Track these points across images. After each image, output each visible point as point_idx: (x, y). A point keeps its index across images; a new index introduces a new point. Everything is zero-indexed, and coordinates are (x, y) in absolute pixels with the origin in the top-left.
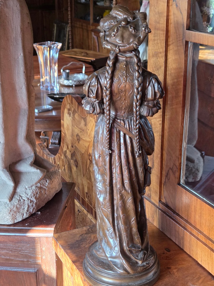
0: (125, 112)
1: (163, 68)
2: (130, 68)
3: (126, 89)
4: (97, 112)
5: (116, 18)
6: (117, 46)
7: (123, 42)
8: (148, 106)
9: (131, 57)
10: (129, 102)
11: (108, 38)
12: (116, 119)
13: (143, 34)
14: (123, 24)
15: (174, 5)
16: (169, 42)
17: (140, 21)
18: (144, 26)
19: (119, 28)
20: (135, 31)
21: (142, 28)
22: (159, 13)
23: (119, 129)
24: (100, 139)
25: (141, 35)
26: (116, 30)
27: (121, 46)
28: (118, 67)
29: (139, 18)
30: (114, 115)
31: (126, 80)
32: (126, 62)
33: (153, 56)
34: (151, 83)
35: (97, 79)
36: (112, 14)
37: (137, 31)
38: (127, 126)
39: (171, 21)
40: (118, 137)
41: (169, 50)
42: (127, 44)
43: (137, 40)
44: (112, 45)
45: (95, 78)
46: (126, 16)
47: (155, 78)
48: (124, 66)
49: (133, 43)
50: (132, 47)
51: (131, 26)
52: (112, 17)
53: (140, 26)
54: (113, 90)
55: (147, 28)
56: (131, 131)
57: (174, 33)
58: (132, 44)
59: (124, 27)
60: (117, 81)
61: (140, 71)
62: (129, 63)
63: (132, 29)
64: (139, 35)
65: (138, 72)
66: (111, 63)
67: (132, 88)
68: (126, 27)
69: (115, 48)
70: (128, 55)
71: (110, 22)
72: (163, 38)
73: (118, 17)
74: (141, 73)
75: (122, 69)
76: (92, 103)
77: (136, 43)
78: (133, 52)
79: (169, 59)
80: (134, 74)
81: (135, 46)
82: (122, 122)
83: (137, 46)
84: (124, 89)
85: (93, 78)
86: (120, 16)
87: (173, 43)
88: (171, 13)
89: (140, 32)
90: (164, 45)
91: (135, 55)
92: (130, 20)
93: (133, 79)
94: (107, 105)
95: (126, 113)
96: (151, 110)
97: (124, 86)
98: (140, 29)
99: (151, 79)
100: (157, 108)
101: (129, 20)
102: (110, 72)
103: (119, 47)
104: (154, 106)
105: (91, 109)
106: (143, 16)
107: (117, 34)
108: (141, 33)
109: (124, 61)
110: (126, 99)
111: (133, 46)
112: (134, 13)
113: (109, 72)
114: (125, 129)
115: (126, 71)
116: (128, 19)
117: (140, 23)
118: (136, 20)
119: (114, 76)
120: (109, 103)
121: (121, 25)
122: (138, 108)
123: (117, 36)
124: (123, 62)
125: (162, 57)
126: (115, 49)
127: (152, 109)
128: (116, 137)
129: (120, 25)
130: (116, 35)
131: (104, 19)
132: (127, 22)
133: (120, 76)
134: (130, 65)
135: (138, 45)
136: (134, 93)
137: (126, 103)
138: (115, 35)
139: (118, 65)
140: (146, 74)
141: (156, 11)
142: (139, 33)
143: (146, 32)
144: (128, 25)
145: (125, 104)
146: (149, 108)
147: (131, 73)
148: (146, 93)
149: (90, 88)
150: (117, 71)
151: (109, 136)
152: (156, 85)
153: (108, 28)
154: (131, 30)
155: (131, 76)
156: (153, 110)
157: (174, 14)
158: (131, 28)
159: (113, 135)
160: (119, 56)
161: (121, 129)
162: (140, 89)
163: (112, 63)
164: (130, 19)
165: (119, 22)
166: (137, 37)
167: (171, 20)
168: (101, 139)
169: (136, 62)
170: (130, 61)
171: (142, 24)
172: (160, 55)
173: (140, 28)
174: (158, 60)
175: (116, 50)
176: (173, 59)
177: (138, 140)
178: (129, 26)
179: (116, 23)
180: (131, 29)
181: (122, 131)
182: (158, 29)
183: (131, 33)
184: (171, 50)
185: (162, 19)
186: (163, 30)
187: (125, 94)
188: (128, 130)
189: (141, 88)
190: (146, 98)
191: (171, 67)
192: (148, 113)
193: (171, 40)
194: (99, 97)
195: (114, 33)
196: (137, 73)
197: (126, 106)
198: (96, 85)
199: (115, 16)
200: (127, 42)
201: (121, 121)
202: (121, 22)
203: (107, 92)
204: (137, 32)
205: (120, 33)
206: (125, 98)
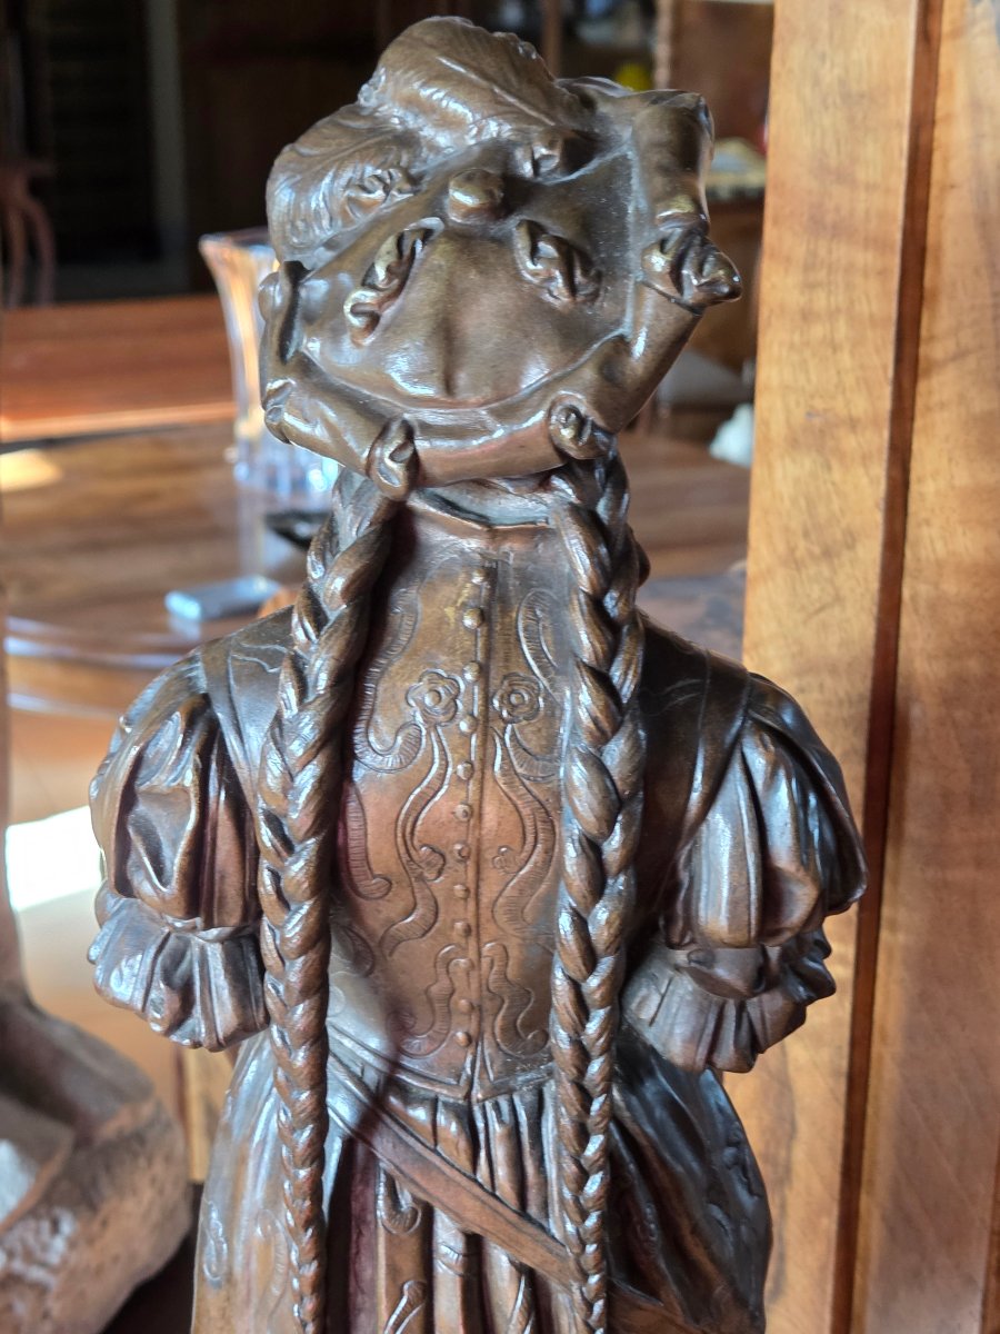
0: (480, 1033)
1: (871, 551)
2: (529, 639)
3: (479, 841)
4: (212, 1028)
5: (407, 140)
6: (395, 427)
7: (448, 385)
8: (706, 981)
9: (535, 532)
10: (514, 953)
11: (310, 345)
12: (393, 1100)
13: (657, 317)
14: (457, 205)
15: (976, 30)
16: (932, 338)
17: (635, 182)
18: (664, 229)
19: (419, 246)
20: (579, 278)
21: (646, 251)
22: (846, 96)
23: (422, 1196)
24: (247, 1264)
25: (636, 324)
26: (389, 270)
27: (429, 430)
28: (407, 623)
29: (630, 154)
30: (374, 1052)
31: (483, 761)
32: (491, 574)
33: (793, 443)
34: (735, 788)
35: (196, 739)
36: (373, 102)
37: (599, 277)
38: (502, 1172)
39: (954, 165)
40: (409, 1265)
41: (928, 409)
42: (492, 412)
43: (589, 374)
44: (349, 412)
45: (178, 719)
46: (507, 127)
47: (770, 730)
48: (469, 621)
49: (553, 405)
50: (542, 439)
51: (535, 232)
52: (372, 131)
53: (631, 227)
54: (352, 843)
55: (692, 254)
56: (533, 1210)
57: (977, 271)
58: (540, 415)
59: (464, 241)
60: (391, 761)
61: (616, 674)
62: (513, 583)
63: (551, 260)
64: (618, 323)
65: (601, 678)
66: (339, 584)
67: (541, 836)
68: (494, 240)
69: (372, 449)
70: (513, 506)
71: (348, 186)
72: (881, 301)
73: (428, 132)
74: (627, 690)
75: (440, 643)
76: (172, 942)
77: (583, 410)
78: (557, 482)
79: (920, 480)
80: (563, 696)
81: (567, 433)
82: (450, 1127)
83: (588, 431)
84: (465, 843)
85: (169, 716)
86: (448, 122)
87: (960, 355)
88: (953, 101)
89: (630, 289)
90: (885, 368)
91: (574, 510)
92: (536, 165)
93: (551, 742)
94: (287, 988)
95: (487, 1049)
96: (731, 1012)
97: (460, 808)
98: (633, 256)
99: (738, 739)
100: (787, 995)
101: (527, 169)
102: (321, 676)
103: (409, 435)
104: (763, 979)
105: (153, 995)
106: (664, 135)
107: (399, 301)
108: (638, 306)
109: (467, 564)
110: (489, 929)
111: (550, 439)
112: (588, 103)
113: (310, 680)
114: (478, 1191)
115: (483, 672)
116: (519, 154)
117: (636, 200)
118: (597, 171)
119: (365, 716)
120: (305, 970)
121: (444, 219)
122: (592, 1027)
123: (396, 327)
124: (462, 577)
125: (865, 459)
126: (370, 459)
127: (741, 1008)
128: (394, 1271)
129: (432, 222)
130: (388, 313)
131: (304, 150)
132: (499, 194)
133: (419, 719)
134: (531, 608)
135: (600, 423)
136: (562, 884)
137: (485, 962)
138: (374, 320)
139: (412, 605)
140: (682, 690)
141: (830, 75)
142: (620, 301)
143: (690, 295)
144: (512, 223)
145: (474, 966)
146: (716, 998)
147: (534, 693)
148: (684, 876)
149: (141, 808)
150: (393, 669)
151: (319, 1266)
152: (781, 803)
153: (329, 245)
154: (535, 274)
155: (534, 711)
156: (753, 1008)
157: (976, 106)
158: (534, 253)
159: (364, 1240)
160: (425, 516)
161: (436, 1192)
162: (614, 845)
163: (346, 591)
164: (537, 157)
165: (426, 189)
166: (596, 338)
167: (946, 160)
168: (254, 1266)
169: (585, 584)
170: (531, 568)
171: (653, 214)
172: (850, 442)
173: (626, 248)
174: (834, 484)
175: (375, 466)
176: (957, 482)
177: (598, 1306)
178: (519, 225)
179: (400, 197)
180: (530, 265)
181: (447, 1209)
182: (840, 230)
183: (534, 307)
184: (942, 406)
185: (870, 150)
186: (877, 243)
187: (472, 887)
188: (500, 1208)
189: (624, 844)
190: (680, 924)
191: (939, 546)
192: (707, 1039)
193: (943, 328)
194: (222, 898)
195: (367, 297)
196: (585, 697)
197: (483, 986)
198: (185, 790)
199: (402, 122)
200: (487, 392)
201: (441, 1119)
202: (444, 190)
203: (285, 869)
204: (594, 296)
205: (422, 293)
206: (478, 915)
